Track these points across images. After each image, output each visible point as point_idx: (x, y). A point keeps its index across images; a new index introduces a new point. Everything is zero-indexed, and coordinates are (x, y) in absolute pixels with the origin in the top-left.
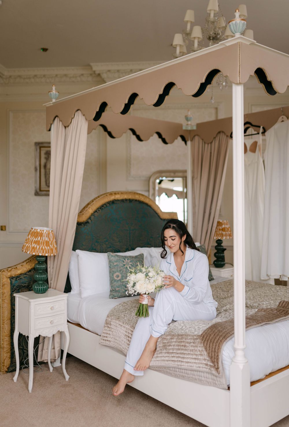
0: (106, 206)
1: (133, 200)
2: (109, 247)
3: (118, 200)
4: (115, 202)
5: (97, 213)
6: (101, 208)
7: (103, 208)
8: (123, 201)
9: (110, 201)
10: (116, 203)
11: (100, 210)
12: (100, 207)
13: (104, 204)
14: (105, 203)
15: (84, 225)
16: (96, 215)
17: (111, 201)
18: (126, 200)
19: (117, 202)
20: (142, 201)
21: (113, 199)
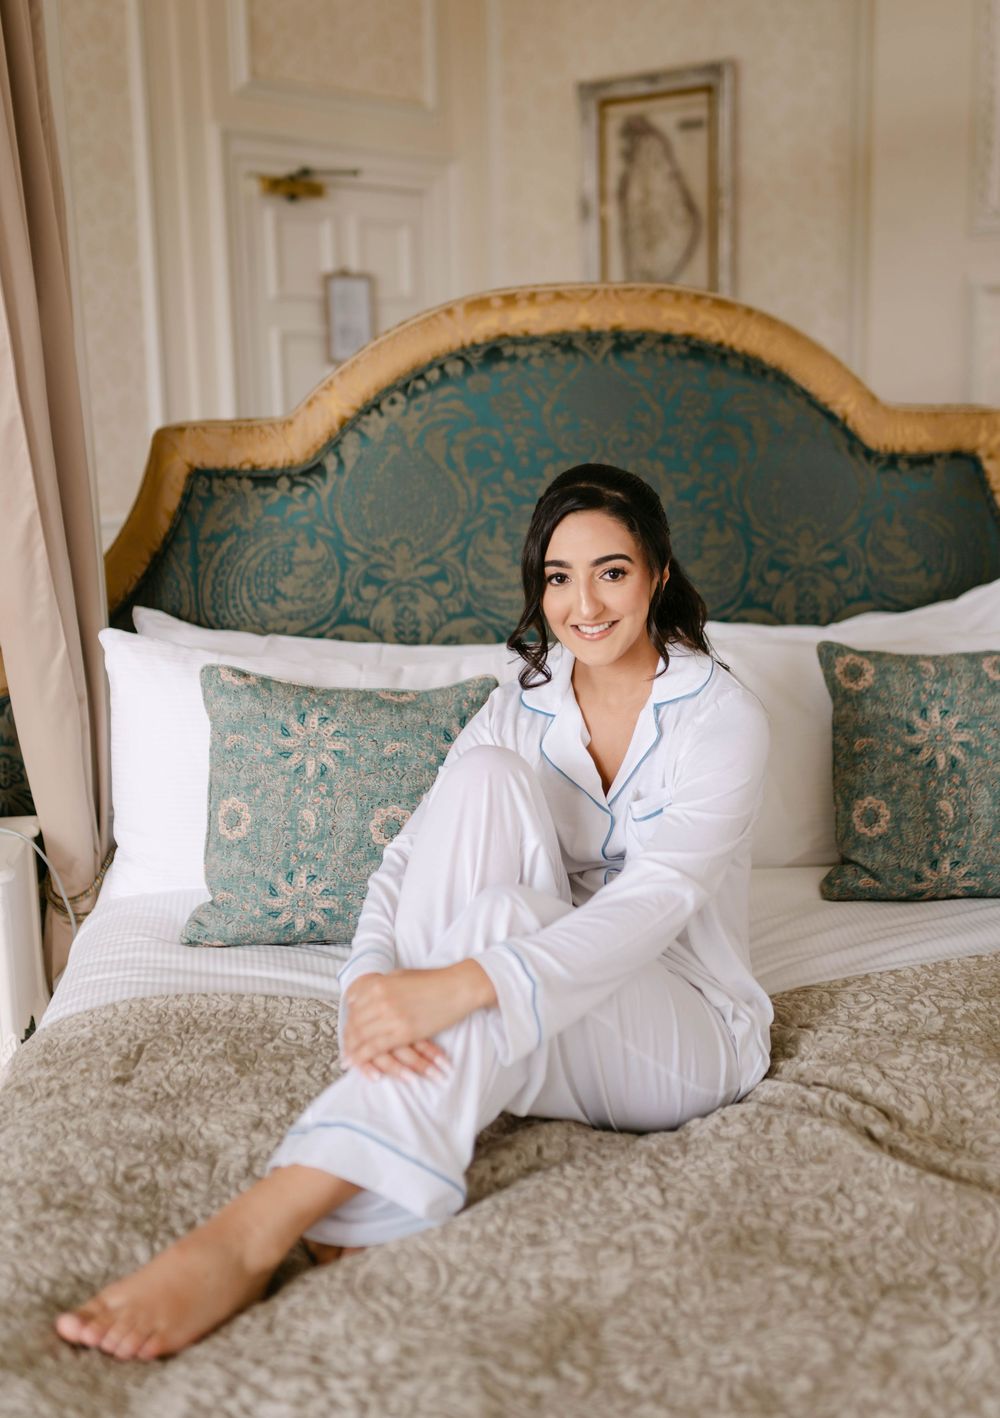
0: (444, 375)
1: (641, 337)
2: (458, 609)
3: (530, 340)
4: (508, 351)
5: (381, 414)
6: (404, 389)
7: (421, 385)
8: (564, 342)
9: (467, 343)
10: (513, 358)
11: (399, 396)
12: (401, 383)
13: (431, 366)
14: (436, 358)
15: (294, 484)
16: (370, 431)
17: (475, 346)
18: (593, 337)
19: (522, 351)
20: (715, 339)
21: (493, 334)
